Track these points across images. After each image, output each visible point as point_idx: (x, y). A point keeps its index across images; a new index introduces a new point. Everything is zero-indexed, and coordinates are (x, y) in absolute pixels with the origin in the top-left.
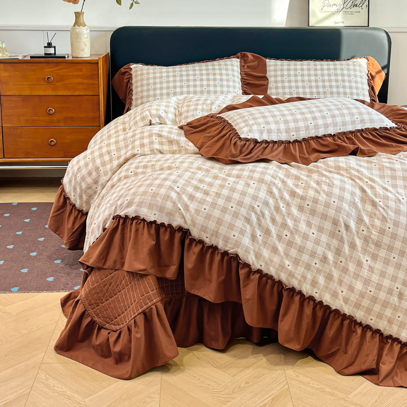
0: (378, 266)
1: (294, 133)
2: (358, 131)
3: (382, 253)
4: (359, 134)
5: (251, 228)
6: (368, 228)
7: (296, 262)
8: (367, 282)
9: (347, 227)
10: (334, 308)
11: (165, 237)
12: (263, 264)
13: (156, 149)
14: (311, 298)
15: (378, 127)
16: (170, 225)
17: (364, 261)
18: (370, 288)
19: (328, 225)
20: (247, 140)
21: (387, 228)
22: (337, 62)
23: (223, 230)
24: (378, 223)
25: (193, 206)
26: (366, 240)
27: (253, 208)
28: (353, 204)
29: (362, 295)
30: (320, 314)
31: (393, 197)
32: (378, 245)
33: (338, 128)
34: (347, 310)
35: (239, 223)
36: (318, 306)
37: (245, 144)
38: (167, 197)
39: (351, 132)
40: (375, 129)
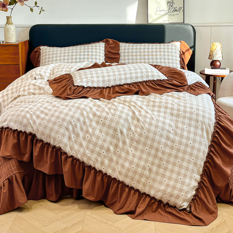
0: (138, 154)
1: (107, 83)
2: (144, 81)
3: (140, 147)
4: (144, 83)
5: (68, 133)
6: (133, 133)
7: (92, 151)
8: (131, 163)
9: (122, 132)
10: (113, 177)
11: (22, 139)
12: (74, 153)
13: (31, 92)
14: (100, 171)
15: (155, 80)
16: (25, 132)
17: (130, 151)
18: (133, 166)
19: (111, 131)
20: (78, 86)
21: (143, 133)
22: (162, 44)
23: (53, 134)
24: (139, 130)
25: (38, 121)
26: (132, 140)
27: (71, 122)
28: (126, 120)
29: (128, 170)
30: (106, 180)
31: (150, 116)
32: (138, 142)
33: (133, 80)
34: (121, 178)
35: (62, 130)
36: (105, 176)
37: (77, 88)
38: (25, 117)
39: (140, 82)
40: (154, 81)
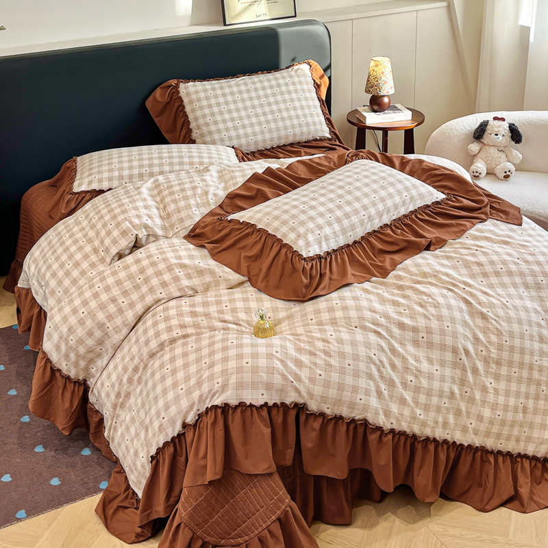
0: (502, 386)
1: (351, 233)
2: (412, 212)
3: (504, 371)
4: (414, 217)
5: (375, 384)
6: (486, 347)
7: (427, 408)
8: (494, 407)
9: (467, 352)
12: (394, 421)
13: (187, 287)
14: (445, 441)
16: (283, 404)
17: (489, 385)
18: (498, 412)
19: (449, 356)
20: (312, 259)
21: (504, 342)
22: (277, 74)
23: (347, 395)
24: (494, 339)
25: (304, 374)
26: (486, 361)
27: (371, 358)
28: (465, 324)
29: (491, 422)
30: (452, 454)
31: (498, 302)
32: (498, 363)
34: (477, 442)
35: (363, 382)
37: (312, 265)
39: (405, 216)
